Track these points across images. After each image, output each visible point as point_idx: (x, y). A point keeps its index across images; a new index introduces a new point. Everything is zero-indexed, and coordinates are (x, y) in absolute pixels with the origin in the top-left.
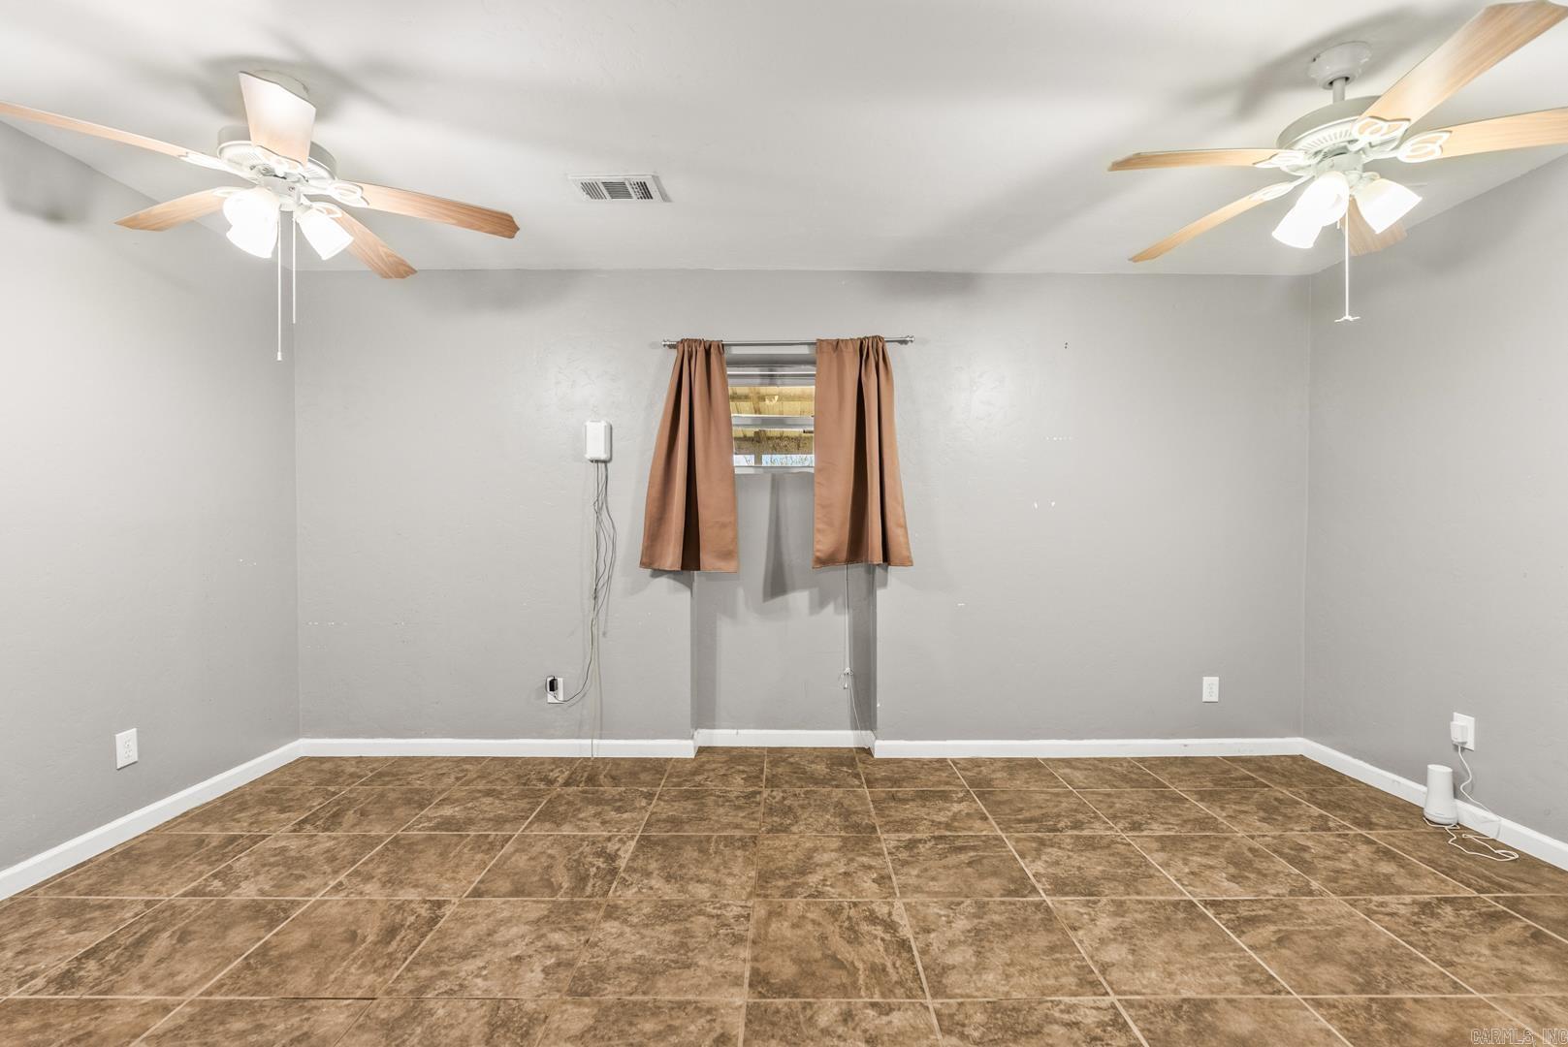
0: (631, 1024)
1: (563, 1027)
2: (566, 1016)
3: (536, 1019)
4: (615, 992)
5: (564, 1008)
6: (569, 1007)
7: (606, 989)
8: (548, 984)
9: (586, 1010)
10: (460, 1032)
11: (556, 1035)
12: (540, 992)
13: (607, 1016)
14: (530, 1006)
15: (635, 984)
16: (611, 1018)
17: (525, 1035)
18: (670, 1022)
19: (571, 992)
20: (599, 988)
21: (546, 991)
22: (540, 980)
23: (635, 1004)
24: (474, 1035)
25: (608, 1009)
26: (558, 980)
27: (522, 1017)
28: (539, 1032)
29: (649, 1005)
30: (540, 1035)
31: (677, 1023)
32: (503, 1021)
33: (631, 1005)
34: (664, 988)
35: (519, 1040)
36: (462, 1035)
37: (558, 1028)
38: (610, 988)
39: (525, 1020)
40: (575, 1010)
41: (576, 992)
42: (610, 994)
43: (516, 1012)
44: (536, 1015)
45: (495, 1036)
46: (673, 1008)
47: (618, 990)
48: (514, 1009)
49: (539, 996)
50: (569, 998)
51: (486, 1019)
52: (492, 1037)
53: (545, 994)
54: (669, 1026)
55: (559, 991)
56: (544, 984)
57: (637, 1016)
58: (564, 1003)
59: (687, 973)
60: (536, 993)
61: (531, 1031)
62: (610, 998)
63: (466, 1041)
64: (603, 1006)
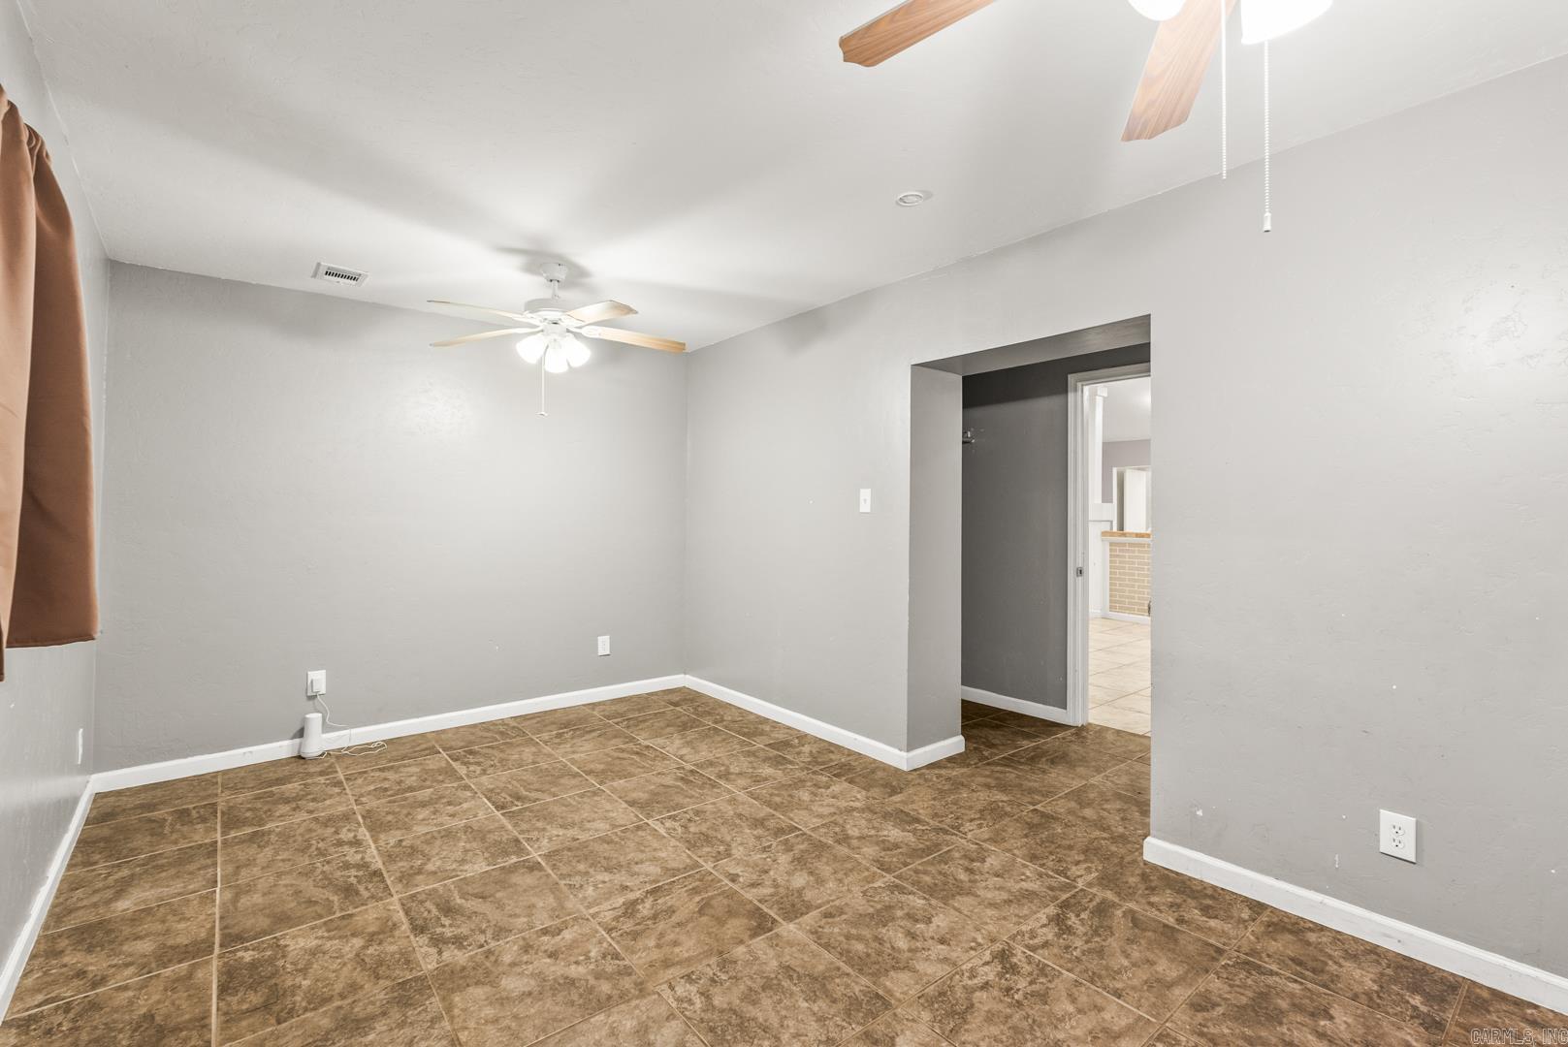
0: (868, 955)
1: (913, 982)
2: (906, 989)
3: (927, 1001)
4: (857, 983)
5: (902, 996)
6: (898, 995)
7: (860, 991)
8: (898, 1028)
9: (888, 983)
10: (991, 1029)
11: (921, 980)
12: (910, 1024)
13: (878, 970)
14: (926, 1016)
15: (837, 981)
16: (877, 967)
17: (942, 994)
18: (845, 941)
19: (887, 1005)
20: (864, 995)
21: (905, 1022)
22: (901, 1037)
23: (852, 966)
24: (981, 1018)
25: (873, 974)
26: (888, 1025)
27: (937, 1010)
28: (931, 990)
29: (844, 959)
30: (932, 987)
31: (842, 938)
32: (953, 1017)
33: (856, 967)
34: (821, 964)
35: (949, 993)
36: (989, 1025)
37: (917, 983)
38: (857, 989)
39: (936, 1006)
40: (895, 989)
41: (883, 1004)
42: (861, 984)
43: (939, 1018)
44: (926, 1005)
45: (964, 1007)
46: (833, 948)
47: (853, 984)
48: (940, 1021)
49: (913, 1020)
50: (893, 1002)
51: (966, 1027)
52: (968, 1007)
53: (907, 1019)
54: (847, 939)
55: (895, 1014)
56: (902, 1030)
57: (859, 957)
58: (899, 1000)
59: (793, 963)
60: (914, 1025)
61: (937, 994)
62: (864, 980)
63: (988, 1017)
64: (874, 979)
